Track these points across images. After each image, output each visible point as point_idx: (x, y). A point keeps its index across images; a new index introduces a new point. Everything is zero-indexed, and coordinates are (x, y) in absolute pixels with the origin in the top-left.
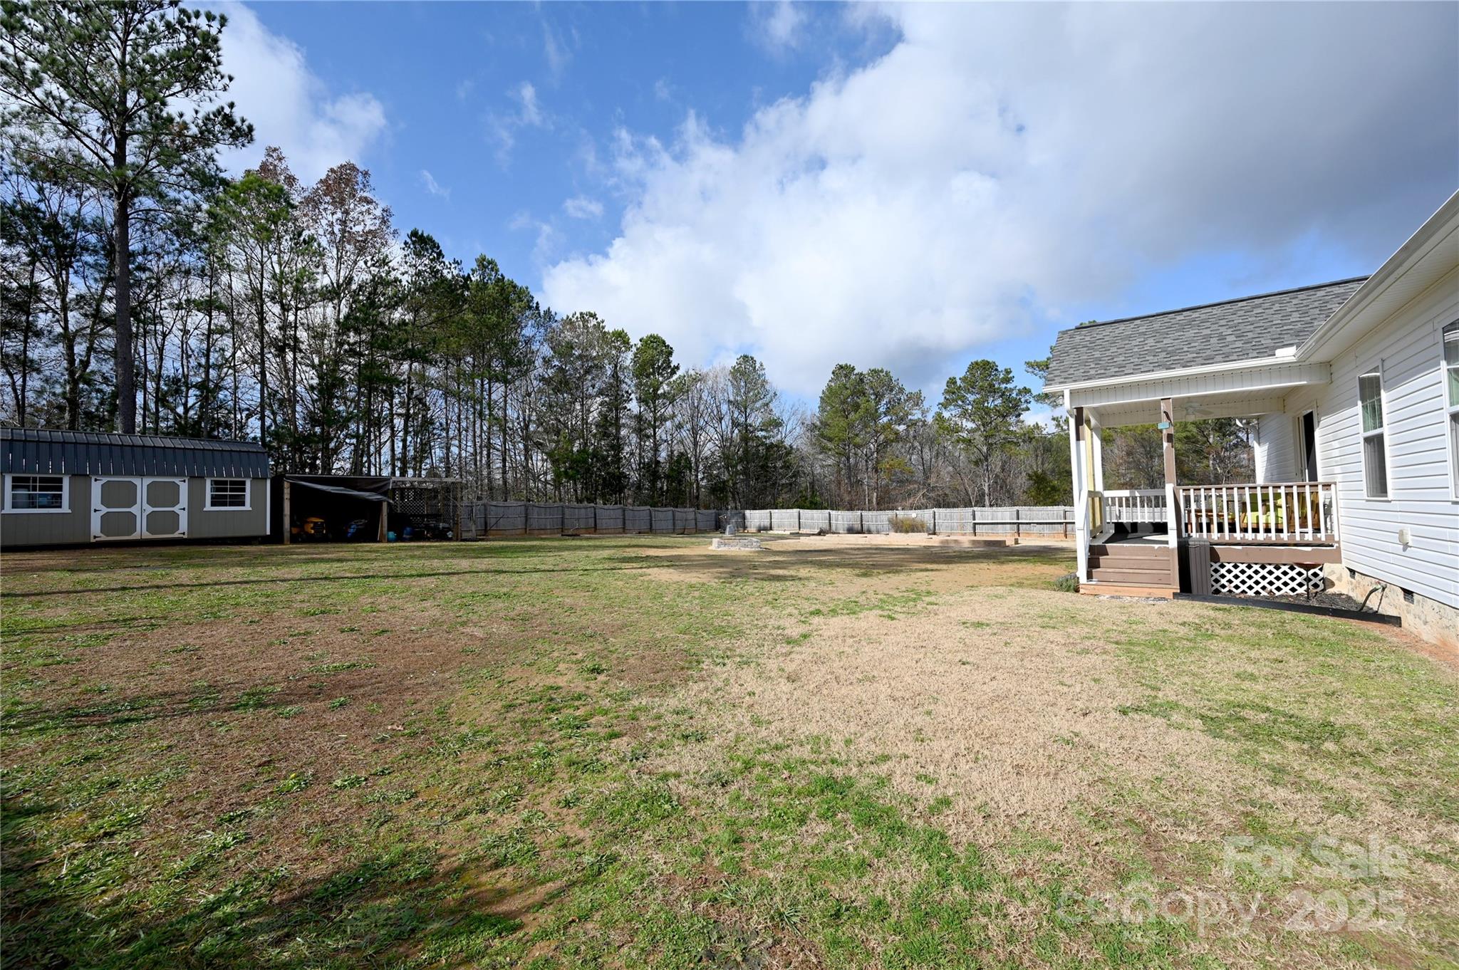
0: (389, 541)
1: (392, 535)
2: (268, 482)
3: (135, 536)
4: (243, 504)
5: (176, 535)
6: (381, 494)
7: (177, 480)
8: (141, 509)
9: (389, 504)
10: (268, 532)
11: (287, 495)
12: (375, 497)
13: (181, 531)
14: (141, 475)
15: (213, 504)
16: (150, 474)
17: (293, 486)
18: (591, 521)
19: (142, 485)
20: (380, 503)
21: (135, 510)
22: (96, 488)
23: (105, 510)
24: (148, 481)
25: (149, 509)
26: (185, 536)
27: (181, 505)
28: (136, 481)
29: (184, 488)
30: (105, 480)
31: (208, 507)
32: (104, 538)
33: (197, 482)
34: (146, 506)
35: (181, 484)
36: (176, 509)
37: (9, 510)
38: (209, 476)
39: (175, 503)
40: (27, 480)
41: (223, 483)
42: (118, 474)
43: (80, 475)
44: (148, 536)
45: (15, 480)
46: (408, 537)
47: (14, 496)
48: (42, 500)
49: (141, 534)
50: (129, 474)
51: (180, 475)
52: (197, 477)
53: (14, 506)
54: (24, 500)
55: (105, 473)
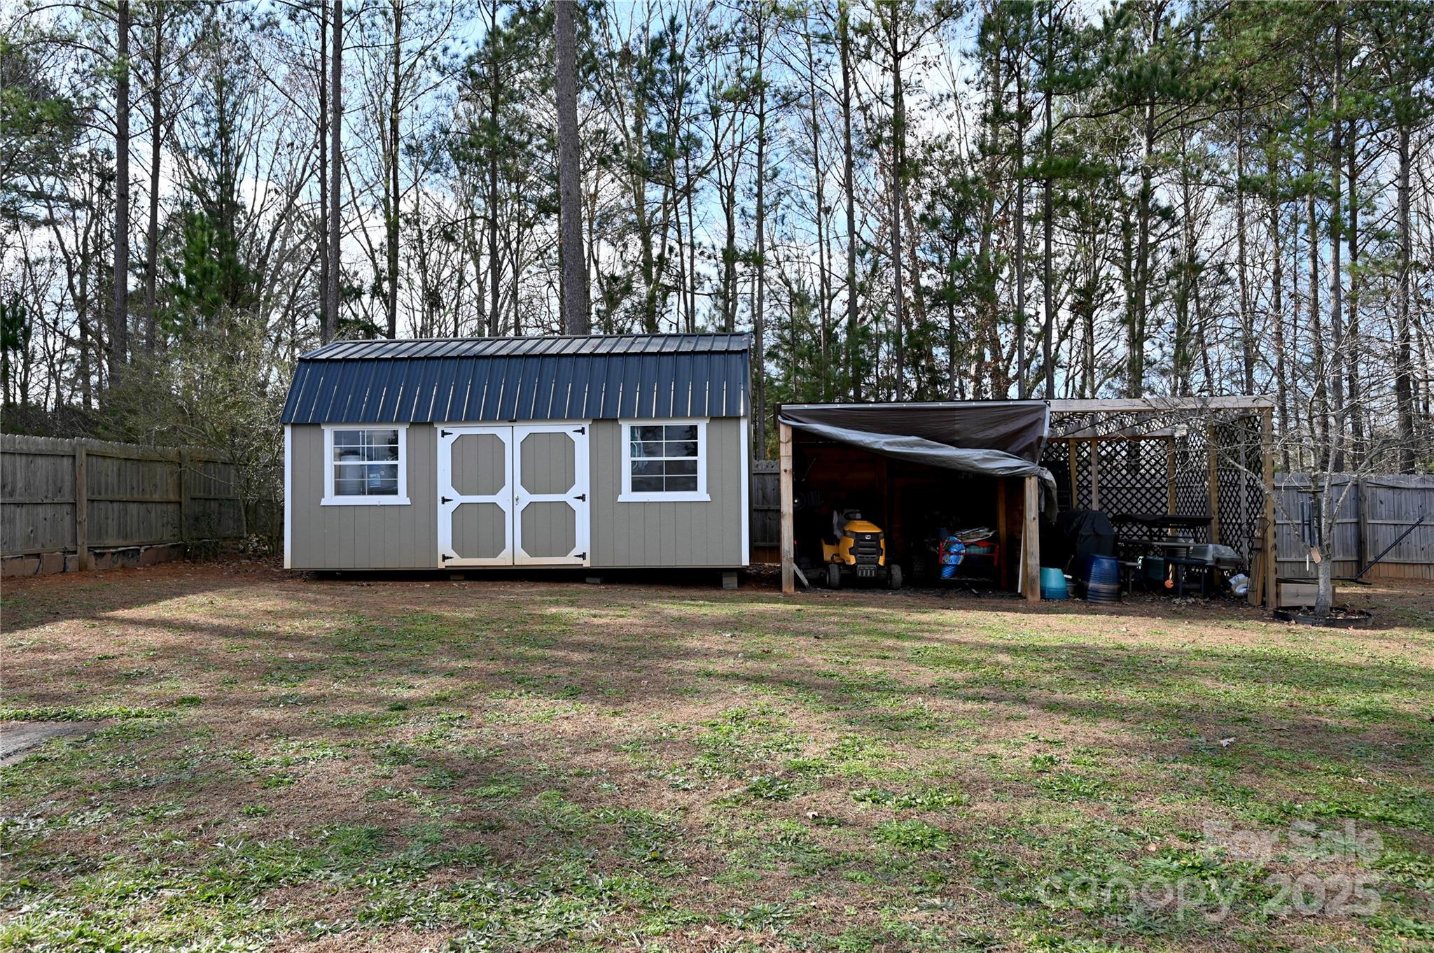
0: (1049, 602)
1: (1056, 578)
2: (744, 425)
3: (503, 560)
4: (691, 485)
5: (570, 560)
6: (1019, 454)
7: (569, 428)
8: (512, 498)
9: (1042, 483)
10: (746, 560)
11: (785, 461)
12: (1000, 463)
13: (578, 550)
14: (508, 417)
15: (637, 486)
16: (523, 417)
17: (799, 436)
19: (512, 436)
20: (1015, 483)
21: (502, 499)
22: (444, 447)
23: (457, 498)
24: (523, 430)
25: (526, 498)
26: (586, 564)
27: (576, 490)
28: (502, 432)
29: (582, 444)
30: (457, 431)
31: (627, 495)
32: (457, 561)
33: (605, 429)
34: (521, 491)
35: (576, 437)
36: (568, 497)
37: (330, 498)
38: (627, 415)
39: (568, 483)
40: (354, 437)
41: (648, 432)
42: (472, 418)
43: (420, 423)
44: (524, 559)
45: (338, 438)
46: (1105, 587)
47: (339, 471)
48: (376, 479)
49: (513, 554)
50: (489, 418)
51: (574, 416)
52: (605, 419)
53: (339, 491)
54: (351, 479)
55: (455, 419)
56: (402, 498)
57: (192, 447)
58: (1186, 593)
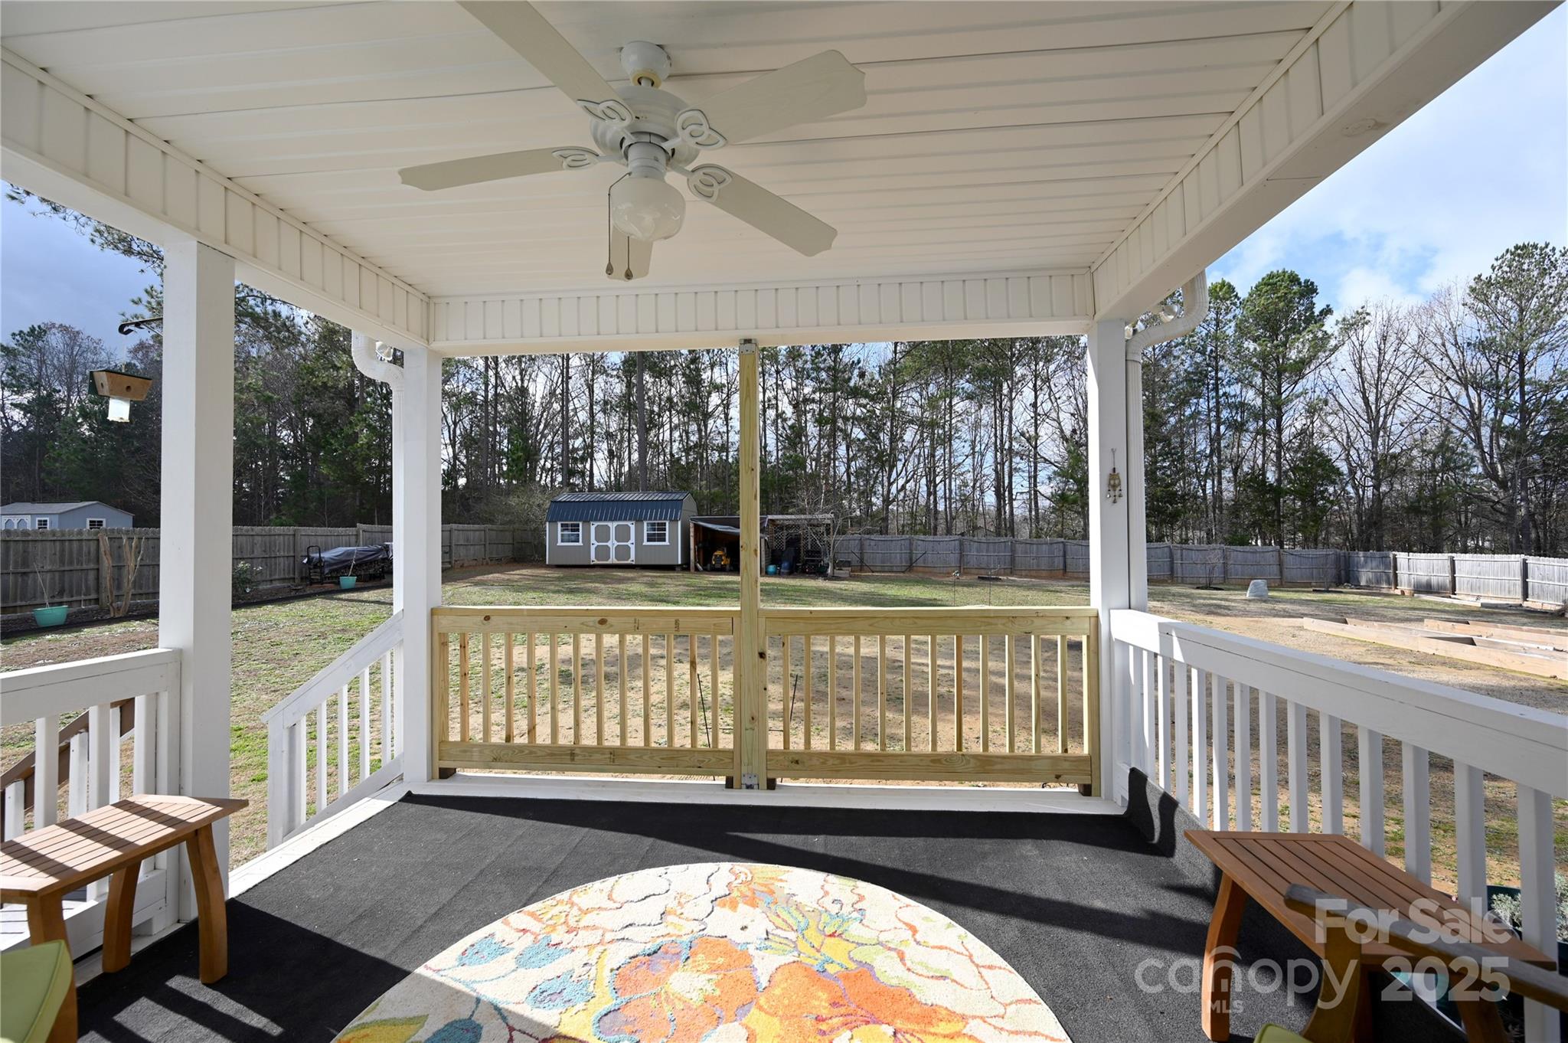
1: (772, 568)
2: (679, 523)
3: (610, 562)
4: (664, 540)
5: (629, 562)
7: (629, 523)
8: (612, 543)
9: (765, 541)
10: (680, 563)
11: (692, 534)
13: (631, 559)
14: (611, 520)
15: (648, 540)
16: (615, 520)
17: (696, 527)
18: (1058, 563)
19: (612, 526)
21: (609, 544)
22: (593, 528)
23: (597, 544)
24: (616, 524)
25: (617, 544)
26: (634, 563)
27: (630, 542)
28: (610, 524)
29: (633, 528)
30: (596, 524)
31: (645, 543)
32: (597, 562)
33: (639, 523)
34: (615, 542)
35: (631, 526)
36: (629, 544)
37: (560, 543)
38: (645, 519)
39: (628, 539)
40: (567, 525)
41: (653, 524)
42: (600, 520)
43: (585, 522)
44: (616, 562)
45: (562, 525)
46: (786, 571)
47: (562, 535)
48: (573, 538)
49: (613, 560)
50: (605, 520)
51: (630, 520)
52: (639, 520)
53: (562, 541)
54: (566, 538)
55: (596, 520)
56: (580, 543)
57: (516, 526)
58: (811, 573)
